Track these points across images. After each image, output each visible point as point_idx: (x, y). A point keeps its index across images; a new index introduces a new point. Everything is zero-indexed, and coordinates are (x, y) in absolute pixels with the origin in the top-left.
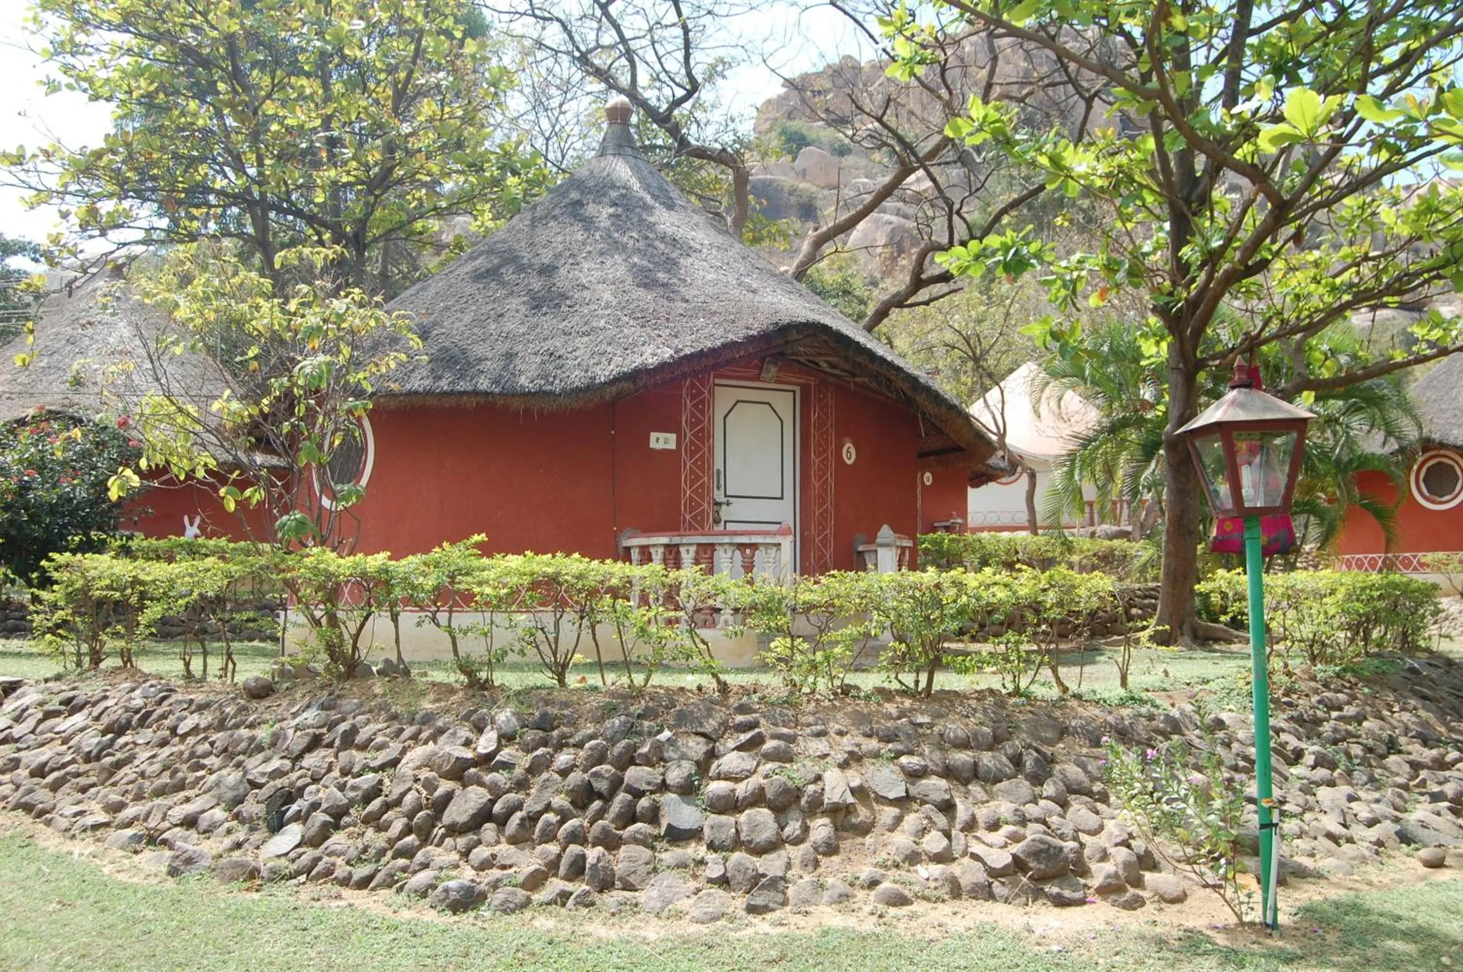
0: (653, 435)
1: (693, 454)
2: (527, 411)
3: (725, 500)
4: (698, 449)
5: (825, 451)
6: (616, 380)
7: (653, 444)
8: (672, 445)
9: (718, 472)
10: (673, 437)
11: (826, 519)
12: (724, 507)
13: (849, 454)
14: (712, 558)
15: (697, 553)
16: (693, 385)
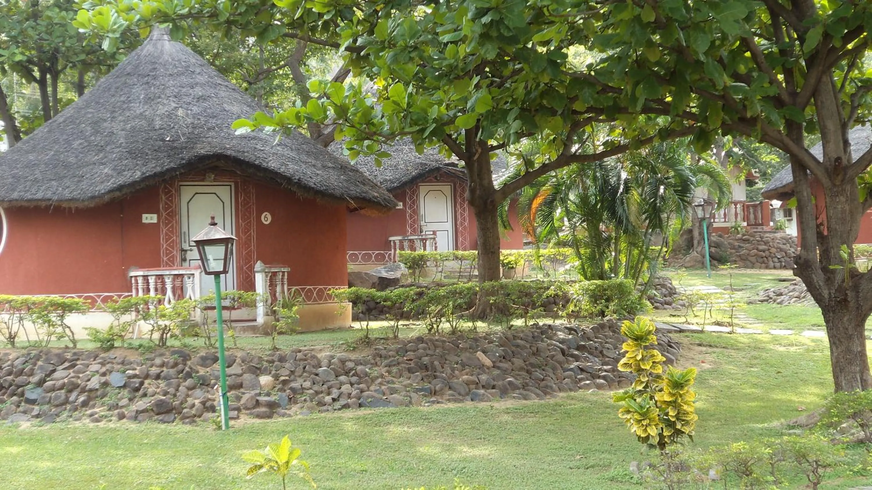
0: (144, 216)
1: (167, 225)
2: (70, 208)
3: (189, 248)
4: (170, 222)
5: (249, 218)
6: (111, 191)
7: (144, 221)
8: (155, 221)
9: (185, 233)
10: (155, 216)
11: (250, 256)
12: (189, 252)
13: (267, 218)
14: (182, 281)
15: (156, 279)
16: (166, 188)
